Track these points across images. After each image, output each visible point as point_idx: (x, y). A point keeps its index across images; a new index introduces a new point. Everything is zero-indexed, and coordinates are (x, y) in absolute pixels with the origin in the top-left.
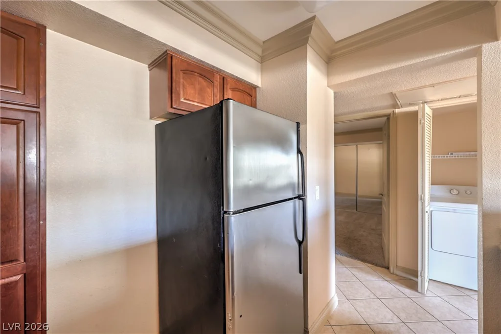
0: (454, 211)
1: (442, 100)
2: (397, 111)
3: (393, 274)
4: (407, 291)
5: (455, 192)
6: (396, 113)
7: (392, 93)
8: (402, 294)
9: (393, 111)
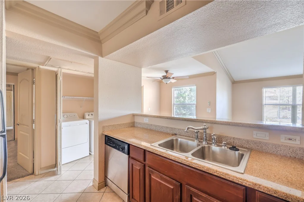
0: (70, 126)
1: (68, 69)
2: (41, 67)
3: (38, 175)
4: (53, 178)
5: (66, 116)
6: (40, 68)
7: (49, 57)
8: (50, 182)
9: (38, 66)
